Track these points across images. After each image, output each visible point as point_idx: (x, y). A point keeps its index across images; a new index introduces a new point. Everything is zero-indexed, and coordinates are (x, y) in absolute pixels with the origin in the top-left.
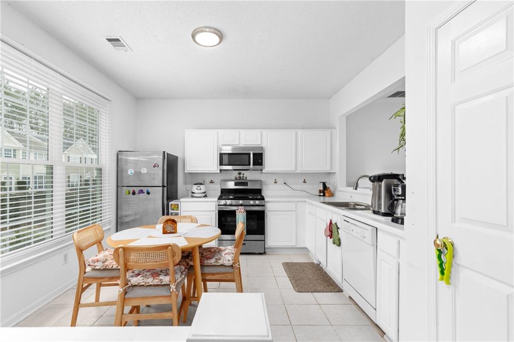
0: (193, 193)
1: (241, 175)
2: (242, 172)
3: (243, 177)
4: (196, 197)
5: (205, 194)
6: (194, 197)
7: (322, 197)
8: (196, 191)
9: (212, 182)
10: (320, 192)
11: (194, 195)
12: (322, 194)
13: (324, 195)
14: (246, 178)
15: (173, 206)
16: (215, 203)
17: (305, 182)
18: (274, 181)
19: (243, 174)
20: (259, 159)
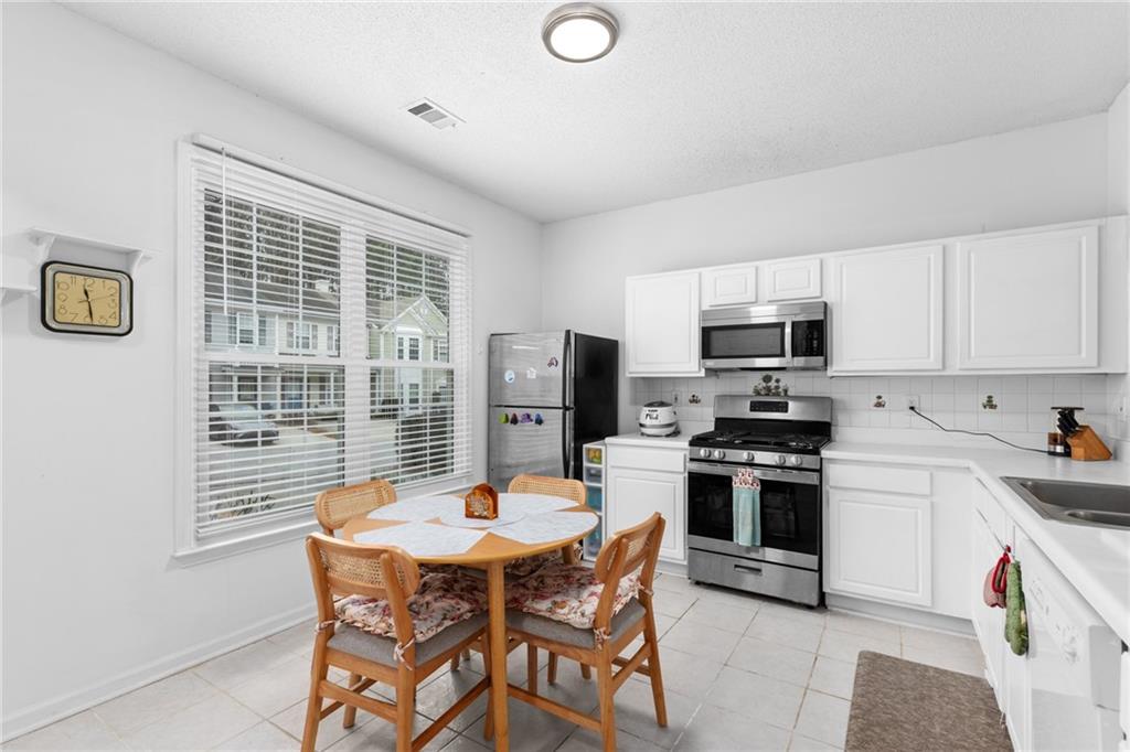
0: (641, 425)
1: (773, 384)
2: (775, 375)
3: (777, 387)
4: (649, 436)
5: (671, 430)
6: (643, 434)
7: (1059, 461)
8: (648, 422)
9: (694, 400)
10: (1053, 439)
11: (644, 430)
12: (1059, 449)
13: (1067, 454)
14: (786, 391)
15: (592, 454)
16: (682, 454)
17: (990, 404)
18: (876, 401)
19: (778, 381)
20: (812, 337)
